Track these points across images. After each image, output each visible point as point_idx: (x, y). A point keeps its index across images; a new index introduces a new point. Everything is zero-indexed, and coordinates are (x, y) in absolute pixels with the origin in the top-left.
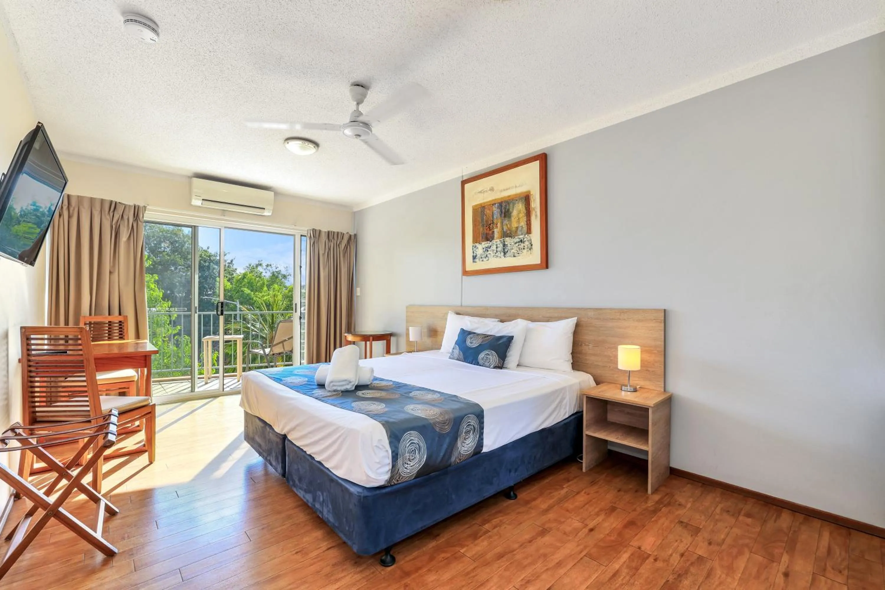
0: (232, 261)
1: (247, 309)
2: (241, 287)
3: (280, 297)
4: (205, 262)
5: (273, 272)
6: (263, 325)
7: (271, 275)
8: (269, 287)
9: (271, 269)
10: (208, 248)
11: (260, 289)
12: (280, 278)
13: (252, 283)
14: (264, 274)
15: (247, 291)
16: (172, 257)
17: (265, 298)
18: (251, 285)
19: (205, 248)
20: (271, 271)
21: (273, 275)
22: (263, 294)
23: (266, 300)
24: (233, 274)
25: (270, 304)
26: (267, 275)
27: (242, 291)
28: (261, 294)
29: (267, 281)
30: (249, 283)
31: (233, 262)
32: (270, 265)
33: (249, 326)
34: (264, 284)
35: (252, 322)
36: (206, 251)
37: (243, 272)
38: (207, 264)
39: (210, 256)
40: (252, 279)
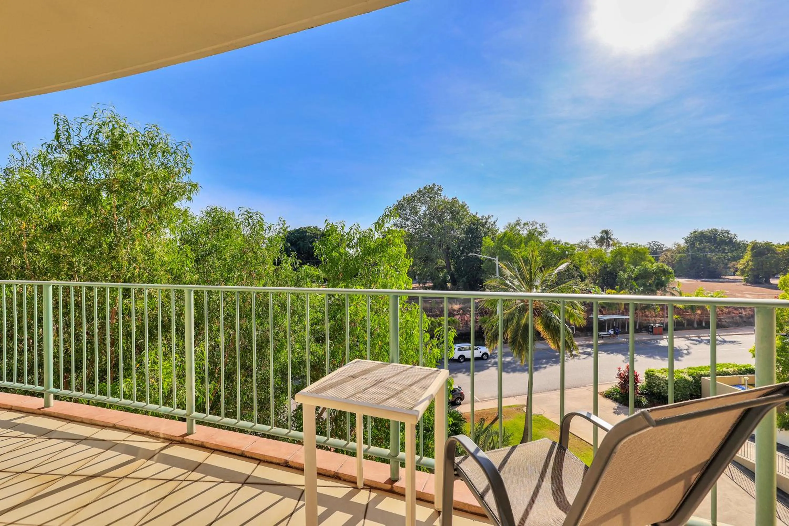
0: (494, 223)
1: (505, 265)
2: (502, 244)
3: (536, 253)
4: (474, 225)
5: (530, 230)
6: (521, 282)
7: (528, 233)
8: (526, 244)
9: (528, 228)
10: (476, 214)
11: (519, 246)
12: (536, 235)
13: (511, 240)
14: (521, 232)
15: (507, 248)
16: (451, 223)
17: (523, 254)
18: (511, 243)
19: (474, 214)
20: (528, 229)
21: (530, 233)
22: (521, 250)
23: (524, 255)
24: (495, 234)
25: (528, 260)
26: (524, 233)
27: (503, 248)
28: (519, 251)
29: (525, 239)
30: (508, 241)
31: (496, 223)
32: (527, 224)
33: (508, 282)
34: (521, 240)
35: (509, 278)
36: (474, 216)
37: (503, 231)
38: (475, 226)
39: (477, 220)
40: (511, 237)
